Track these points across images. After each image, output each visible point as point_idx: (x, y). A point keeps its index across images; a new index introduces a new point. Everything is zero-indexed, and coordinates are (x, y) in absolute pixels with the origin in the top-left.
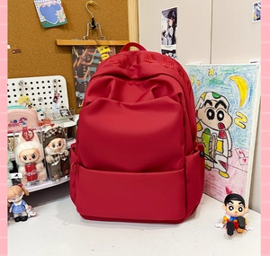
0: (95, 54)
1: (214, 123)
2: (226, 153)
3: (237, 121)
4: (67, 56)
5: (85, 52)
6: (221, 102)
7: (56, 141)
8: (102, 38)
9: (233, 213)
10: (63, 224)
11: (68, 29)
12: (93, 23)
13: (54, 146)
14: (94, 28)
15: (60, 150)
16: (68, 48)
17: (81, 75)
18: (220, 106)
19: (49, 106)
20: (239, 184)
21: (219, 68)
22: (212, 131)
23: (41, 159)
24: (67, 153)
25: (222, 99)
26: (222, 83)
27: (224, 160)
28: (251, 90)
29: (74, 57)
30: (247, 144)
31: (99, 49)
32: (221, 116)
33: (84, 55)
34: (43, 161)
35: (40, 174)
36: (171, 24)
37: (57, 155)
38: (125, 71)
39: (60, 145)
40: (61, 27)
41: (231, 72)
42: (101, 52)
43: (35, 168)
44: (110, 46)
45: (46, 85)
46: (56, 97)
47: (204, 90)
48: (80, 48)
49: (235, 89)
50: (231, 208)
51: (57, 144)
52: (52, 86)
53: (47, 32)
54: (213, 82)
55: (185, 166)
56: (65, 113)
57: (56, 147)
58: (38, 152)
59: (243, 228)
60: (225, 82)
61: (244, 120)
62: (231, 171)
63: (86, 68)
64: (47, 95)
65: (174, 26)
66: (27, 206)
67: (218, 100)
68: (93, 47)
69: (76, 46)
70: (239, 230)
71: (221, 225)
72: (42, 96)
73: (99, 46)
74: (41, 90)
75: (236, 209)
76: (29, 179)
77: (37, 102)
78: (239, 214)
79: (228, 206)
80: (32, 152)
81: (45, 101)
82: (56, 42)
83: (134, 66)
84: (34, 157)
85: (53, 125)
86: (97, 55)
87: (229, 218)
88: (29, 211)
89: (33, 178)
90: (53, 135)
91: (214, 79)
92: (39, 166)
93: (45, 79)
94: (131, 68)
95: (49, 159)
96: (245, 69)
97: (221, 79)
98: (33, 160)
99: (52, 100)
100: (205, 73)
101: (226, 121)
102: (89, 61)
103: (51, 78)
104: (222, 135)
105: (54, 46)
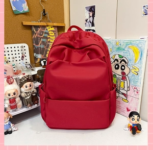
0: (45, 31)
1: (119, 72)
2: (126, 89)
3: (133, 71)
4: (29, 32)
5: (39, 29)
6: (123, 60)
7: (28, 84)
8: (49, 22)
9: (134, 122)
10: (37, 133)
11: (29, 15)
12: (44, 12)
13: (26, 87)
14: (45, 15)
15: (30, 89)
16: (30, 27)
17: (37, 44)
18: (123, 62)
19: (18, 62)
20: (134, 106)
21: (122, 41)
22: (117, 76)
23: (19, 95)
24: (35, 91)
25: (124, 58)
26: (124, 50)
27: (125, 92)
28: (141, 54)
29: (33, 33)
30: (139, 84)
31: (47, 28)
32: (123, 68)
33: (39, 31)
34: (20, 96)
35: (18, 104)
36: (91, 15)
37: (29, 92)
38: (72, 43)
39: (30, 86)
40: (25, 14)
41: (129, 44)
42: (49, 30)
43: (15, 101)
44: (54, 26)
45: (16, 49)
46: (23, 57)
47: (114, 53)
48: (37, 27)
49: (132, 53)
50: (133, 119)
51: (28, 86)
52: (20, 50)
53: (17, 16)
54: (119, 49)
55: (110, 97)
56: (28, 66)
57: (28, 88)
58: (17, 91)
59: (140, 130)
60: (126, 49)
61: (137, 70)
62: (129, 99)
63: (40, 39)
64: (17, 55)
65: (93, 16)
66: (11, 125)
67: (122, 59)
68: (44, 27)
69: (34, 26)
70: (138, 131)
71: (127, 129)
72: (14, 56)
73: (48, 26)
74: (14, 53)
75: (136, 120)
76: (12, 108)
77: (11, 60)
78: (138, 122)
79: (131, 118)
80: (14, 91)
81: (16, 59)
82: (22, 23)
83: (77, 41)
84: (14, 94)
85: (24, 74)
86: (47, 31)
87: (132, 125)
88: (13, 127)
89: (14, 107)
90: (25, 80)
91: (119, 47)
92: (18, 99)
93: (16, 45)
94: (76, 41)
95: (23, 95)
96: (138, 42)
97: (123, 47)
98: (14, 96)
99: (20, 58)
100: (114, 44)
101: (126, 71)
102: (42, 35)
103: (20, 45)
104: (124, 78)
105: (21, 25)
